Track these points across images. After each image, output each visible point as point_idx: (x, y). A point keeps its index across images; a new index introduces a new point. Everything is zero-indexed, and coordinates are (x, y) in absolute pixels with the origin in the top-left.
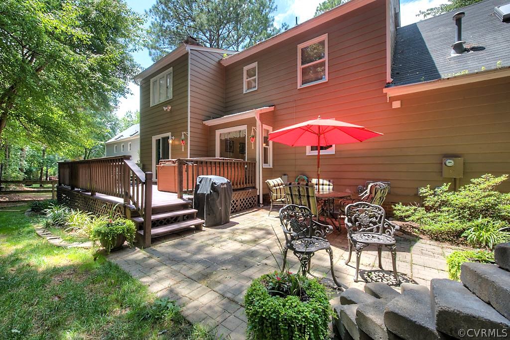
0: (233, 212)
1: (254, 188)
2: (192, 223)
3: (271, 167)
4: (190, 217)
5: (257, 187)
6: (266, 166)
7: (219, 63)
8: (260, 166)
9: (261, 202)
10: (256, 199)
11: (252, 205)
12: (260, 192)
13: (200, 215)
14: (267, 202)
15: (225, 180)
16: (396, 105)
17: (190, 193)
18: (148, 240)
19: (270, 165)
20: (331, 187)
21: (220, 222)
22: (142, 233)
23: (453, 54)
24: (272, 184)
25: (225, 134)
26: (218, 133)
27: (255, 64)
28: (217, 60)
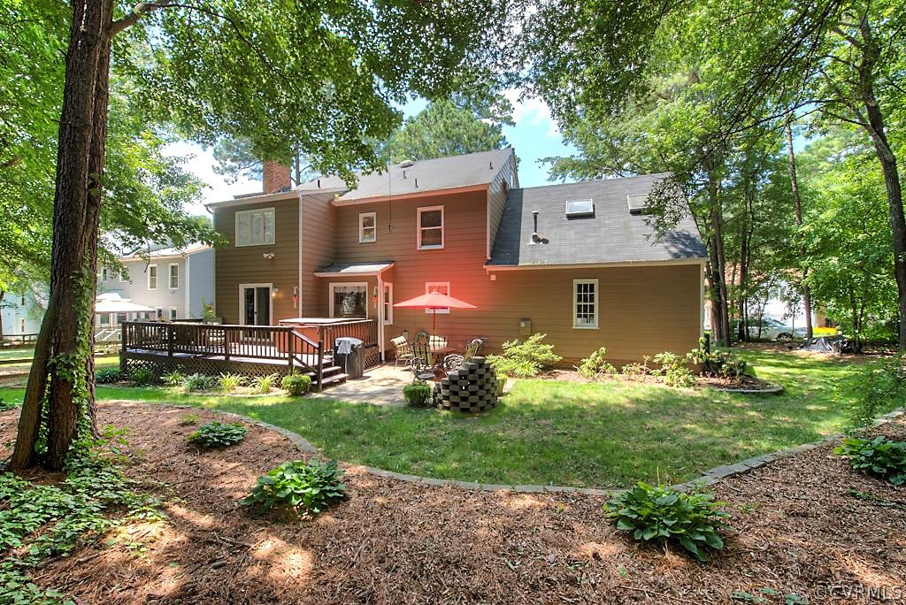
0: (366, 368)
1: (376, 345)
2: (336, 378)
3: (391, 323)
4: (335, 372)
5: (379, 344)
6: (387, 323)
7: (329, 203)
8: (382, 324)
9: (383, 359)
10: (378, 356)
11: (376, 361)
12: (382, 349)
13: (343, 371)
14: (391, 358)
15: (360, 342)
16: (493, 278)
17: (330, 353)
18: (321, 387)
19: (390, 322)
20: (446, 343)
21: (357, 376)
22: (315, 383)
23: (532, 243)
24: (397, 343)
25: (340, 288)
26: (332, 285)
27: (373, 214)
28: (328, 200)
